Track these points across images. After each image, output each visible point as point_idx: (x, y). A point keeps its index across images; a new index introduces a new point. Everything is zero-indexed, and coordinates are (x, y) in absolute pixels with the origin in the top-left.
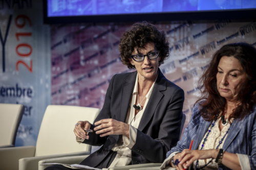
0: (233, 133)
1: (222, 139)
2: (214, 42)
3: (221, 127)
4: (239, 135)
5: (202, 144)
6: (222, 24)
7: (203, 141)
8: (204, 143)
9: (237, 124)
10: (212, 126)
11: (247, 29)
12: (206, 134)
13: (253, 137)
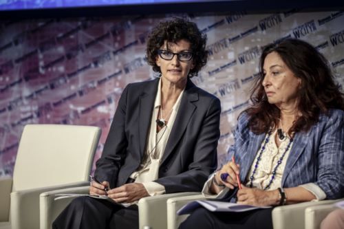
0: (298, 149)
1: (282, 159)
3: (278, 142)
4: (305, 152)
5: (254, 164)
6: (235, 17)
7: (256, 160)
8: (257, 163)
9: (300, 139)
10: (266, 142)
11: (269, 22)
12: (260, 152)
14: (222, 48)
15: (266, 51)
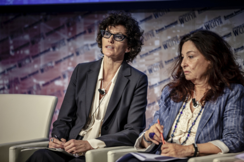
0: (207, 114)
1: (195, 121)
2: (152, 31)
3: (192, 109)
4: (213, 116)
5: (174, 125)
6: (161, 13)
7: (175, 122)
8: (177, 124)
9: (209, 106)
10: (183, 109)
11: (186, 18)
12: (178, 116)
13: (225, 118)
14: (150, 37)
15: (183, 39)
